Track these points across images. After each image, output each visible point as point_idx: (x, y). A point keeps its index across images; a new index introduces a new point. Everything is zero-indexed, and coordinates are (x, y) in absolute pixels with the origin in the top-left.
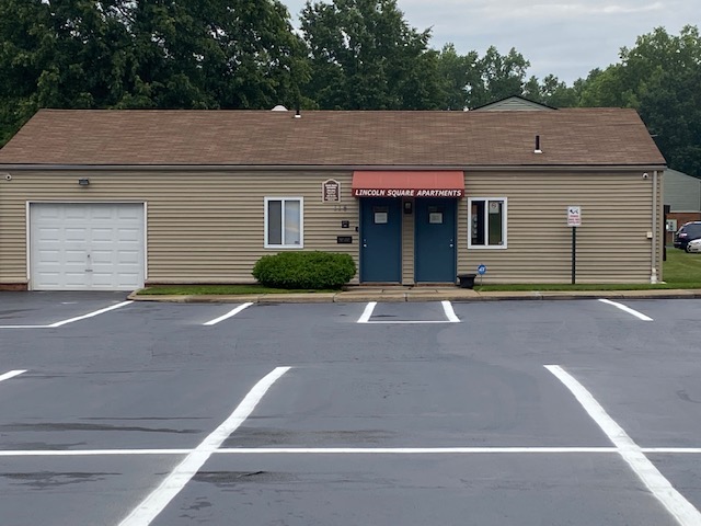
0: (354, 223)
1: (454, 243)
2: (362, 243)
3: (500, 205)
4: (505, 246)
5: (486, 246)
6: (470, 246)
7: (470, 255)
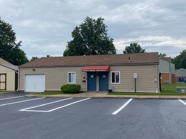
0: (86, 77)
1: (108, 82)
2: (88, 82)
3: (119, 73)
4: (120, 83)
5: (115, 83)
6: (111, 83)
7: (112, 85)
